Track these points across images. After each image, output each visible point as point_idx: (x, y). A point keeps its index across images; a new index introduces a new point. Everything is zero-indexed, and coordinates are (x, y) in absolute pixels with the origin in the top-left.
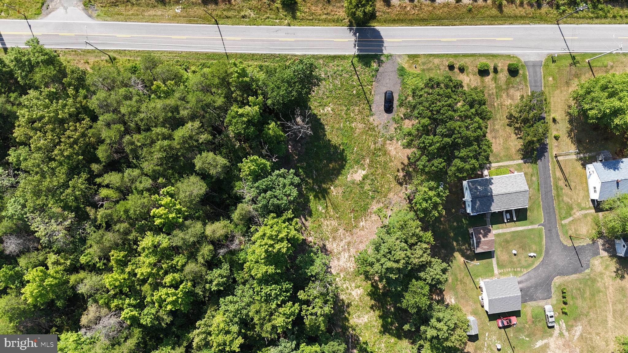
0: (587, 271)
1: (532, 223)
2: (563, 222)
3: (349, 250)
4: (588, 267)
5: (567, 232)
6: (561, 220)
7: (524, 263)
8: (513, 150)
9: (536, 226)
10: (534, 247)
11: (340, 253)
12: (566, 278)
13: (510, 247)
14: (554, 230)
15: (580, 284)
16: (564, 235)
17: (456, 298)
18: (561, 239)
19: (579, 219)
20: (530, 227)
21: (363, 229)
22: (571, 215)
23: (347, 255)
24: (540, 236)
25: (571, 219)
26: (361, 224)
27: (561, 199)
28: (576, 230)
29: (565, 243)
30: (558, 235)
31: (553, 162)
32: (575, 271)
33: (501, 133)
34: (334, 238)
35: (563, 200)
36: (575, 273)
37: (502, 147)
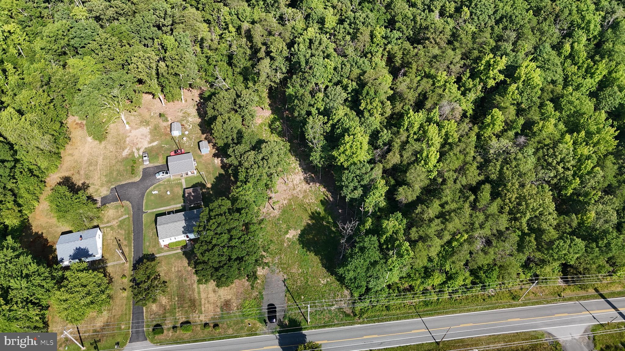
0: (113, 186)
1: (153, 213)
2: (127, 216)
3: (293, 185)
4: (112, 189)
5: (125, 210)
6: (128, 218)
7: (162, 187)
8: (163, 263)
9: (149, 211)
10: (153, 198)
11: (300, 183)
12: (130, 181)
13: (171, 196)
14: (136, 210)
15: (120, 179)
16: (128, 208)
17: (214, 163)
18: (130, 205)
19: (114, 219)
20: (154, 210)
21: (285, 199)
22: (120, 221)
23: (295, 182)
24: (147, 205)
25: (120, 219)
26: (286, 202)
27: (127, 232)
28: (118, 212)
29: (128, 202)
30: (133, 207)
31: (130, 258)
32: (123, 186)
33: (173, 276)
34: (305, 191)
35: (125, 231)
36: (123, 185)
37: (174, 265)
